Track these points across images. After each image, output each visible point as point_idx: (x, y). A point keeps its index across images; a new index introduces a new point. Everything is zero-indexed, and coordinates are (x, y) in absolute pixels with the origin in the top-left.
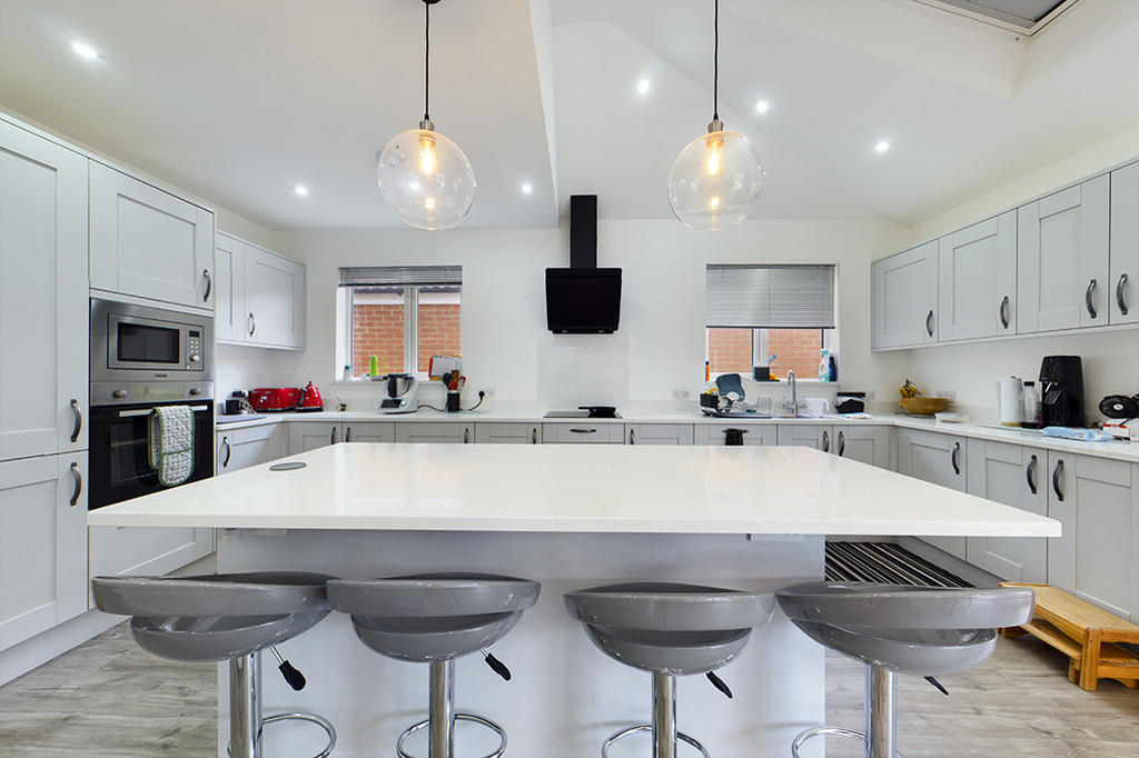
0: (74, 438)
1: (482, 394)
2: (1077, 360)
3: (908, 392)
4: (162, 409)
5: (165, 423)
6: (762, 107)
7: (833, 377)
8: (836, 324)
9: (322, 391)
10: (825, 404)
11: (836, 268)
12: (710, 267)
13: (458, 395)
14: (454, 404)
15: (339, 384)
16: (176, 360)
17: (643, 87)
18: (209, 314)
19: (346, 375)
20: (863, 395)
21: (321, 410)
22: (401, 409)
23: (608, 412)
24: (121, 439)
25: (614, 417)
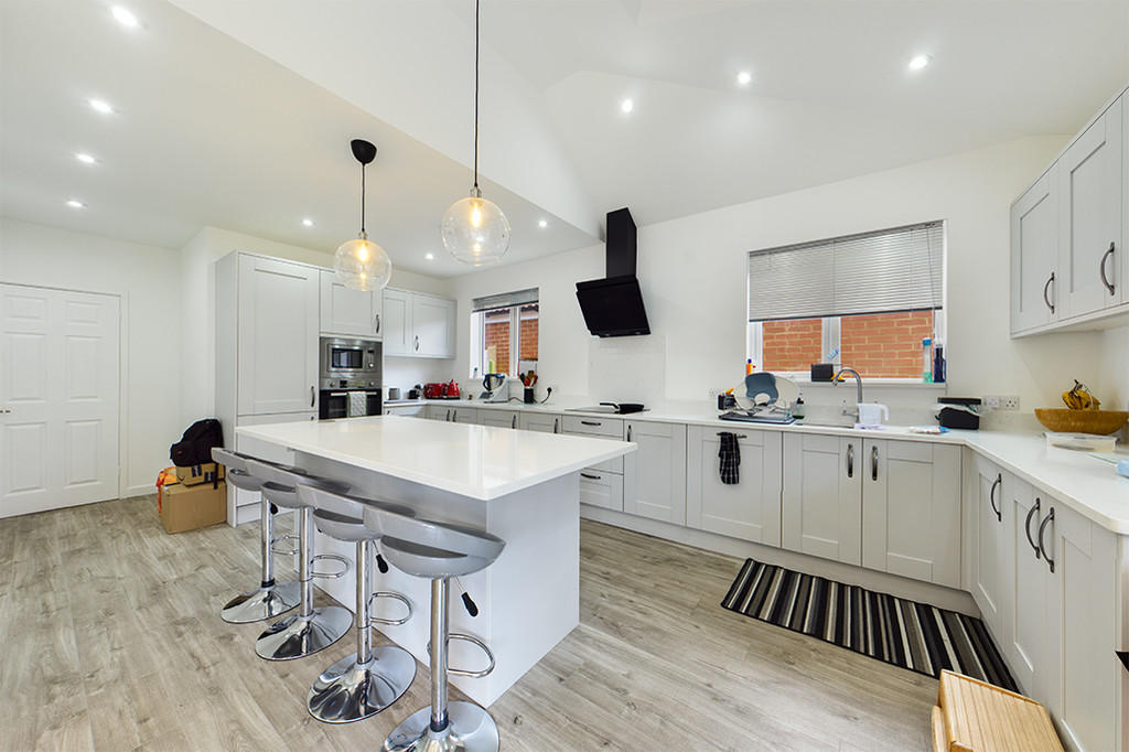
0: (313, 405)
1: (549, 390)
3: (1076, 398)
4: (350, 393)
5: (352, 401)
6: (744, 78)
7: (939, 376)
9: (462, 386)
10: (883, 411)
11: (945, 224)
12: (753, 254)
13: (532, 390)
14: (529, 397)
15: (471, 381)
16: (361, 367)
17: (627, 106)
18: (379, 340)
19: (475, 375)
20: (978, 402)
21: (458, 399)
22: (491, 399)
23: (636, 409)
24: (334, 408)
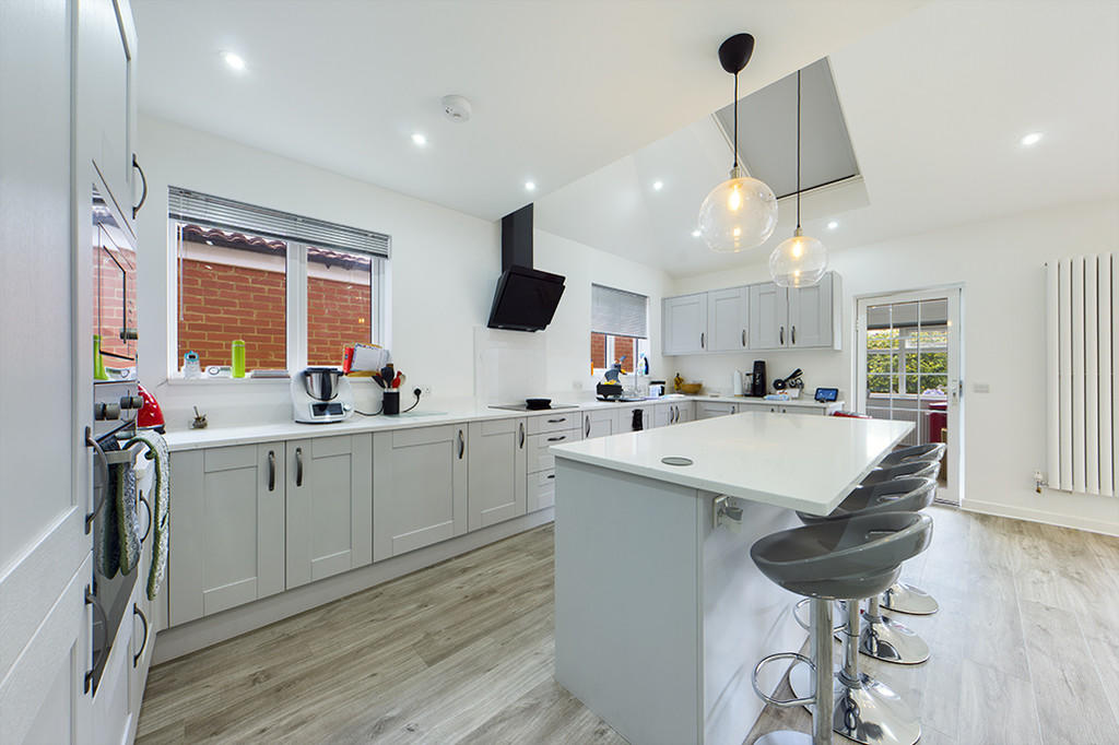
1: (418, 392)
2: (764, 363)
7: (647, 371)
8: (648, 336)
11: (648, 299)
12: (593, 285)
13: (398, 394)
14: (394, 405)
20: (665, 382)
23: (542, 404)
25: (550, 408)
